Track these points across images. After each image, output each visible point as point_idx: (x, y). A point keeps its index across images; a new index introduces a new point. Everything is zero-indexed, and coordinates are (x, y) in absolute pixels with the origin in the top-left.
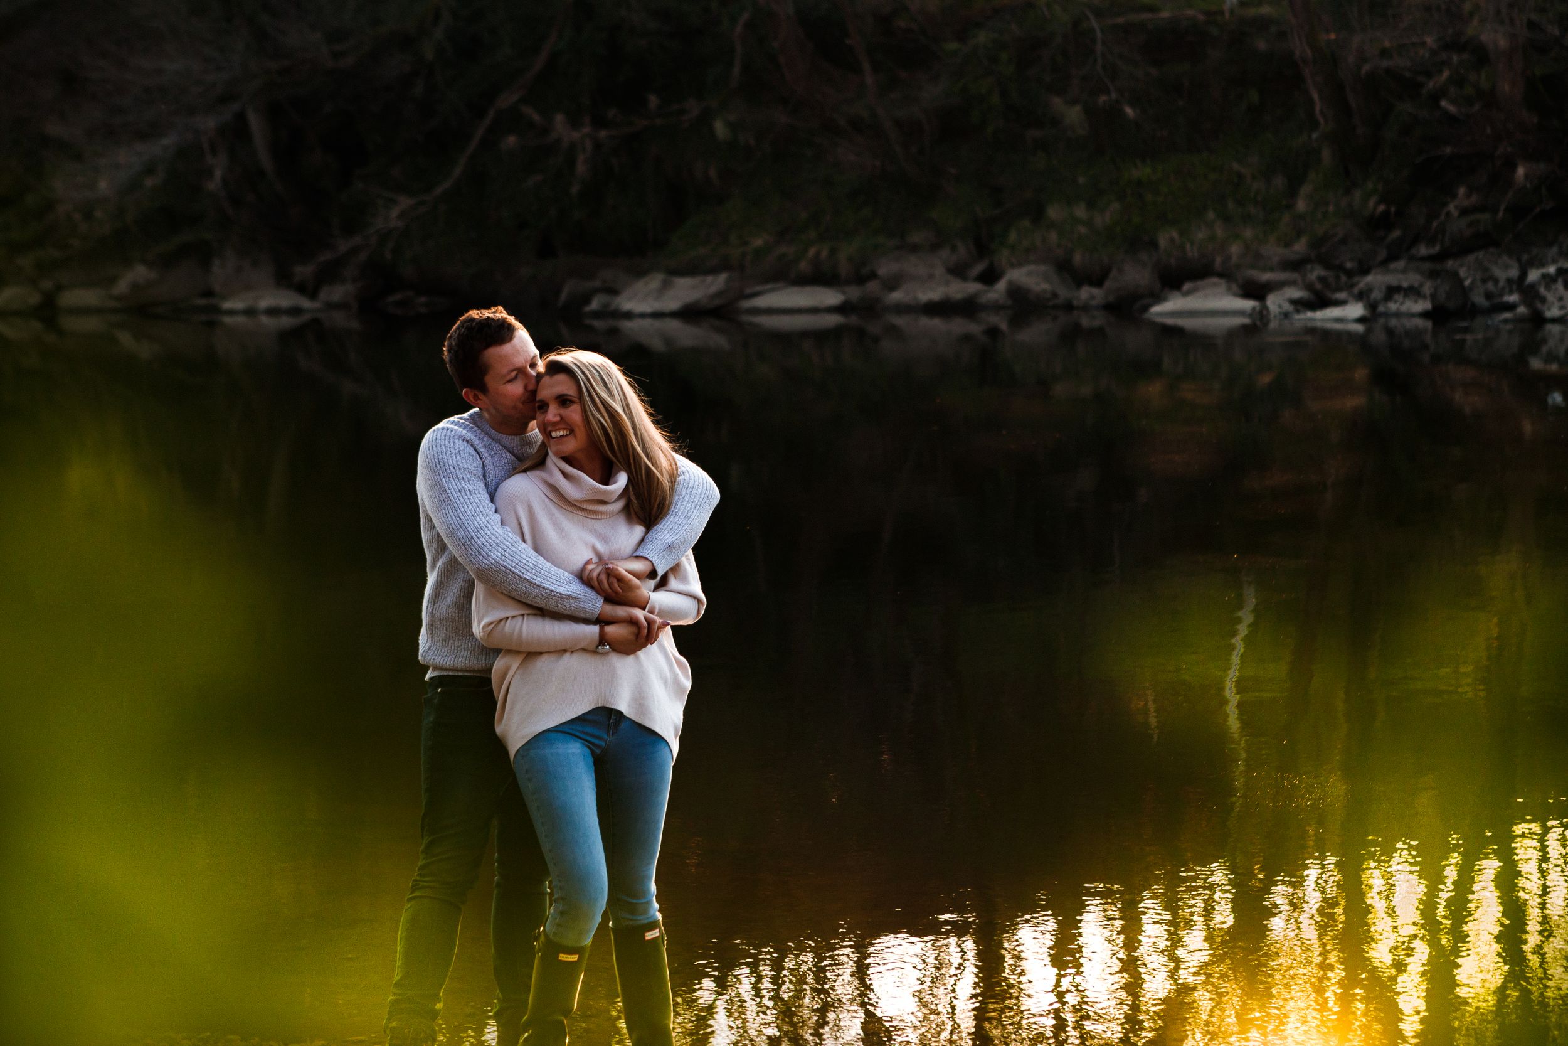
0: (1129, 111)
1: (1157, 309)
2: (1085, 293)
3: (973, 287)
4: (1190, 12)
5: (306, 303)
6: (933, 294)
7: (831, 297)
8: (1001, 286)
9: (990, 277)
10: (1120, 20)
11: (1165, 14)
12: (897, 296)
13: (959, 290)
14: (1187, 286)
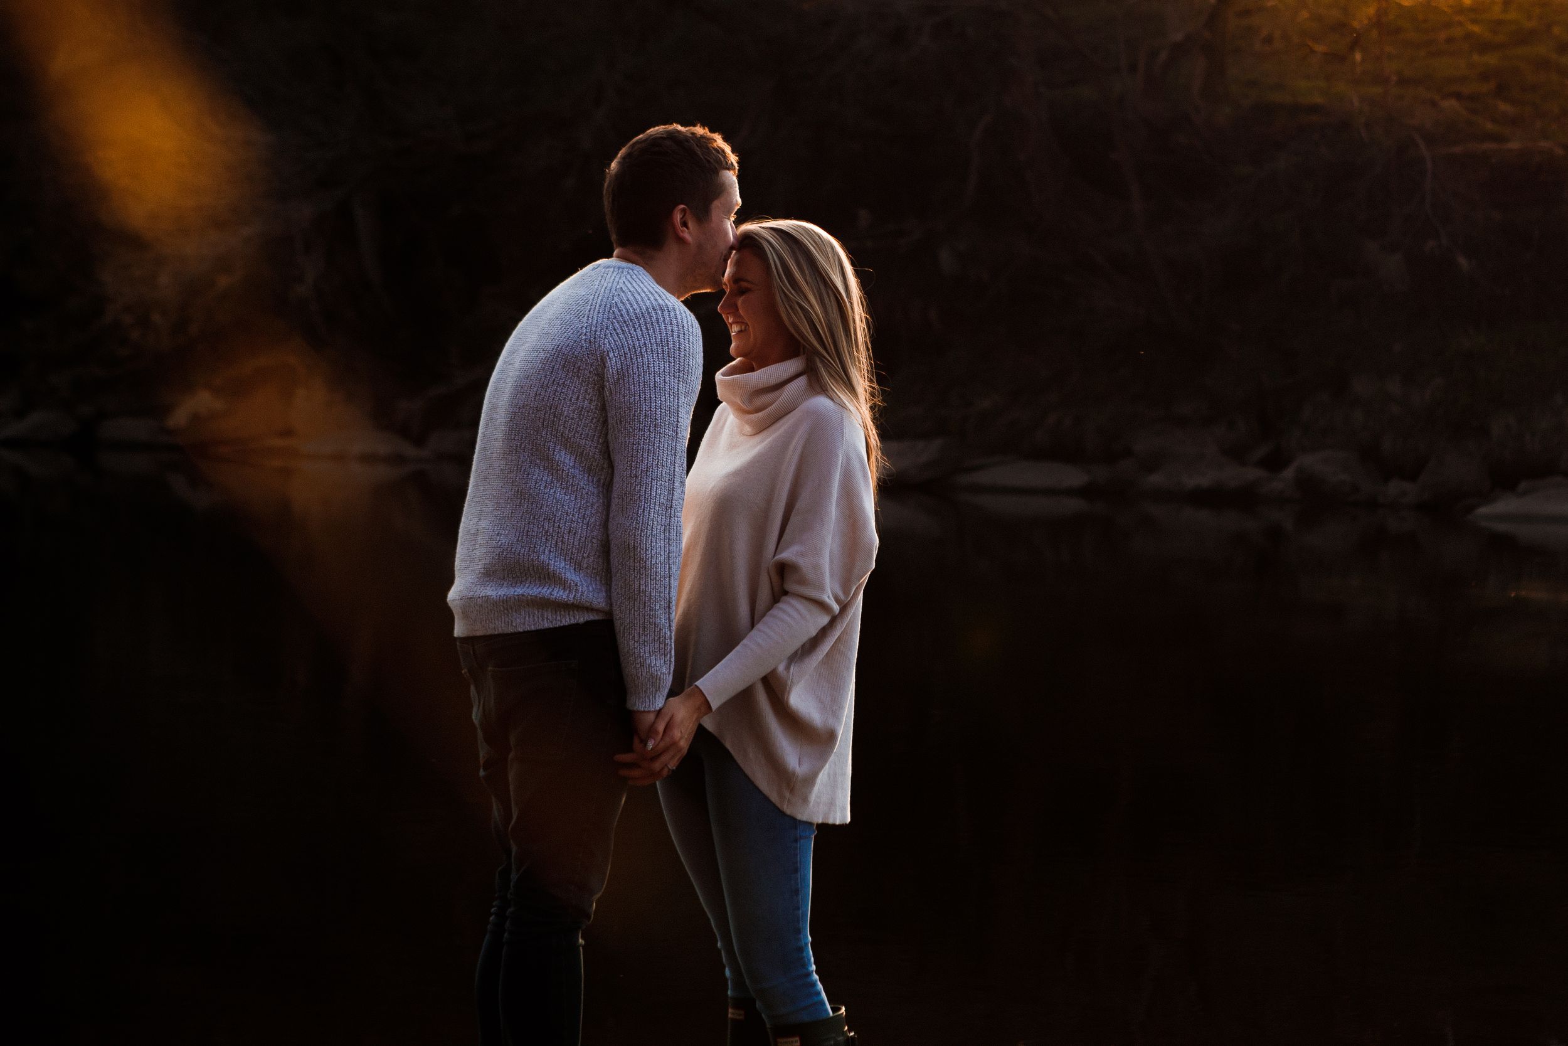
0: (1463, 261)
1: (1483, 510)
2: (1395, 487)
3: (1252, 473)
4: (1544, 144)
5: (410, 451)
6: (1203, 479)
7: (1073, 477)
8: (1289, 473)
9: (1275, 463)
10: (1457, 149)
11: (1514, 145)
12: (1156, 479)
13: (1236, 475)
14: (1523, 485)
